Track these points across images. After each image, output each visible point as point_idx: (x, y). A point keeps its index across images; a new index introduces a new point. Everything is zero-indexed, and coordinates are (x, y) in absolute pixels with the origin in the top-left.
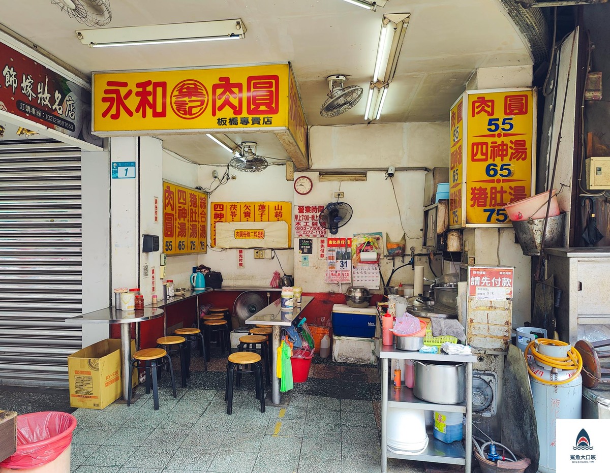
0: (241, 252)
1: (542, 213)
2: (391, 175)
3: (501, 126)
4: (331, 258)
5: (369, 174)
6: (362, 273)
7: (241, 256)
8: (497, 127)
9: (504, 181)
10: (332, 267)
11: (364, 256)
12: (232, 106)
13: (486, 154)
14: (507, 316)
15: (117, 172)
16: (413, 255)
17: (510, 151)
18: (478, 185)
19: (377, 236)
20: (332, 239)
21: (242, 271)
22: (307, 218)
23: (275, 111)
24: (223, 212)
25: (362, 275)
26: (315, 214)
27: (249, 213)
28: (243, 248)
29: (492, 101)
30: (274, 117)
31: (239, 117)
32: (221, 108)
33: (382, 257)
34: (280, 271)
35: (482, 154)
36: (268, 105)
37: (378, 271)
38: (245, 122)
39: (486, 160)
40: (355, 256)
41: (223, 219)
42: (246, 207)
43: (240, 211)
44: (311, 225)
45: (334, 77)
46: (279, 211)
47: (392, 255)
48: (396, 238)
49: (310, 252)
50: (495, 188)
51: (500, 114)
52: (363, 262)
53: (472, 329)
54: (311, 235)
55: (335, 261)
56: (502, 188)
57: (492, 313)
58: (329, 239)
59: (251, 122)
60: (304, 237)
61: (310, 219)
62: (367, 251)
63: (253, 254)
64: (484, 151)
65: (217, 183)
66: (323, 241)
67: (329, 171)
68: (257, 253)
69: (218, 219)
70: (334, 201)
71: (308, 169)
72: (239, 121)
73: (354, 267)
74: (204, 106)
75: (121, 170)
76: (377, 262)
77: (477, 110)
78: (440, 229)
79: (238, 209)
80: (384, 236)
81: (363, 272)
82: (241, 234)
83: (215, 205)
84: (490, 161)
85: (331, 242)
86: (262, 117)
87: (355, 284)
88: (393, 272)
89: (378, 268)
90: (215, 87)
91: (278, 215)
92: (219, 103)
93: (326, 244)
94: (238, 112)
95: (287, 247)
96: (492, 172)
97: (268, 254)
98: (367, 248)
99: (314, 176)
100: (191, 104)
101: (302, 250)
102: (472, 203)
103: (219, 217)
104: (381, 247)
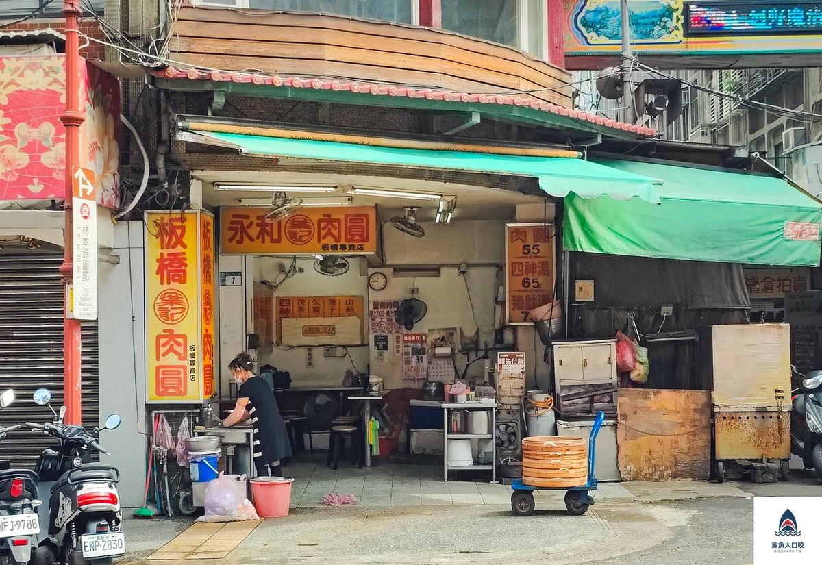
0: (309, 350)
1: (547, 316)
2: (463, 272)
3: (532, 251)
4: (407, 354)
5: (443, 270)
6: (437, 368)
7: (309, 354)
8: (529, 251)
9: (535, 291)
10: (408, 363)
11: (438, 351)
12: (333, 236)
13: (522, 271)
14: (521, 383)
15: (225, 280)
16: (487, 350)
17: (538, 269)
18: (517, 294)
19: (451, 331)
20: (408, 335)
21: (311, 370)
22: (382, 314)
23: (367, 240)
24: (290, 307)
25: (437, 370)
26: (390, 310)
27: (319, 308)
28: (312, 346)
29: (525, 233)
30: (366, 245)
31: (338, 244)
32: (324, 237)
33: (456, 352)
34: (352, 369)
35: (519, 271)
36: (361, 236)
37: (452, 366)
38: (343, 247)
39: (522, 275)
40: (430, 351)
41: (290, 315)
42: (314, 303)
43: (308, 307)
44: (386, 321)
45: (409, 209)
46: (350, 306)
47: (466, 351)
48: (470, 332)
49: (385, 348)
50: (529, 296)
51: (530, 242)
52: (438, 357)
53: (501, 392)
54: (386, 331)
55: (410, 356)
56: (533, 296)
57: (513, 381)
58: (404, 335)
59: (348, 248)
60: (380, 333)
61: (385, 315)
62: (442, 346)
63: (323, 352)
64: (521, 269)
65: (282, 276)
66: (398, 337)
67: (403, 267)
68: (328, 350)
69: (284, 315)
70: (409, 297)
71: (383, 265)
72: (339, 247)
73: (429, 363)
74: (312, 235)
75: (229, 279)
76: (452, 357)
77: (514, 238)
78: (497, 326)
79: (306, 303)
80: (458, 331)
81: (439, 367)
82: (309, 331)
83: (281, 300)
84: (525, 276)
85: (406, 338)
86: (356, 244)
87: (431, 379)
88: (468, 365)
89: (452, 362)
90: (320, 221)
91: (350, 311)
92: (323, 233)
93: (401, 340)
94: (337, 239)
95: (359, 344)
96: (526, 284)
97: (340, 351)
98: (441, 343)
99: (388, 271)
100: (301, 234)
101: (378, 346)
102: (513, 307)
103: (285, 313)
104: (456, 342)
